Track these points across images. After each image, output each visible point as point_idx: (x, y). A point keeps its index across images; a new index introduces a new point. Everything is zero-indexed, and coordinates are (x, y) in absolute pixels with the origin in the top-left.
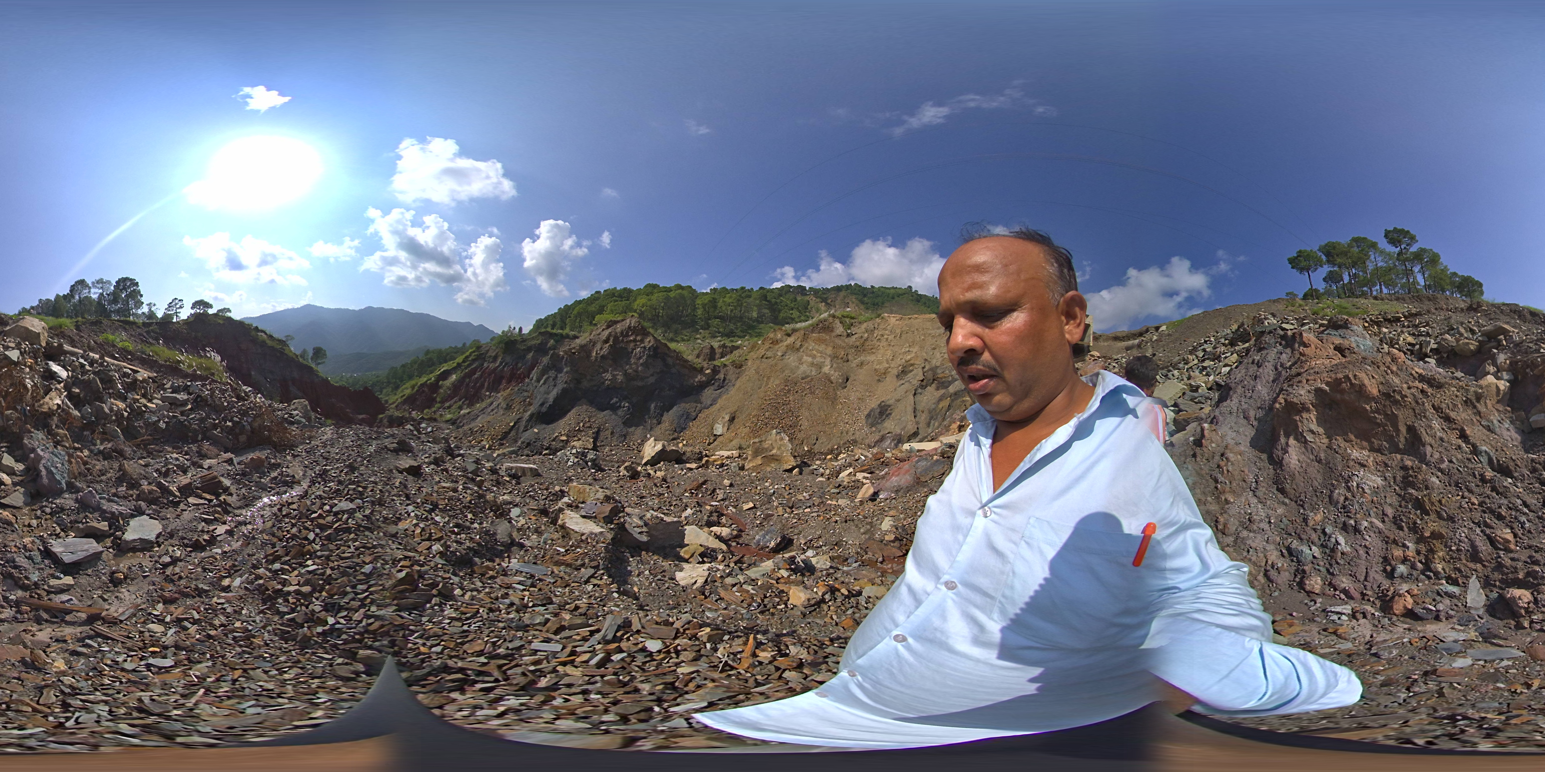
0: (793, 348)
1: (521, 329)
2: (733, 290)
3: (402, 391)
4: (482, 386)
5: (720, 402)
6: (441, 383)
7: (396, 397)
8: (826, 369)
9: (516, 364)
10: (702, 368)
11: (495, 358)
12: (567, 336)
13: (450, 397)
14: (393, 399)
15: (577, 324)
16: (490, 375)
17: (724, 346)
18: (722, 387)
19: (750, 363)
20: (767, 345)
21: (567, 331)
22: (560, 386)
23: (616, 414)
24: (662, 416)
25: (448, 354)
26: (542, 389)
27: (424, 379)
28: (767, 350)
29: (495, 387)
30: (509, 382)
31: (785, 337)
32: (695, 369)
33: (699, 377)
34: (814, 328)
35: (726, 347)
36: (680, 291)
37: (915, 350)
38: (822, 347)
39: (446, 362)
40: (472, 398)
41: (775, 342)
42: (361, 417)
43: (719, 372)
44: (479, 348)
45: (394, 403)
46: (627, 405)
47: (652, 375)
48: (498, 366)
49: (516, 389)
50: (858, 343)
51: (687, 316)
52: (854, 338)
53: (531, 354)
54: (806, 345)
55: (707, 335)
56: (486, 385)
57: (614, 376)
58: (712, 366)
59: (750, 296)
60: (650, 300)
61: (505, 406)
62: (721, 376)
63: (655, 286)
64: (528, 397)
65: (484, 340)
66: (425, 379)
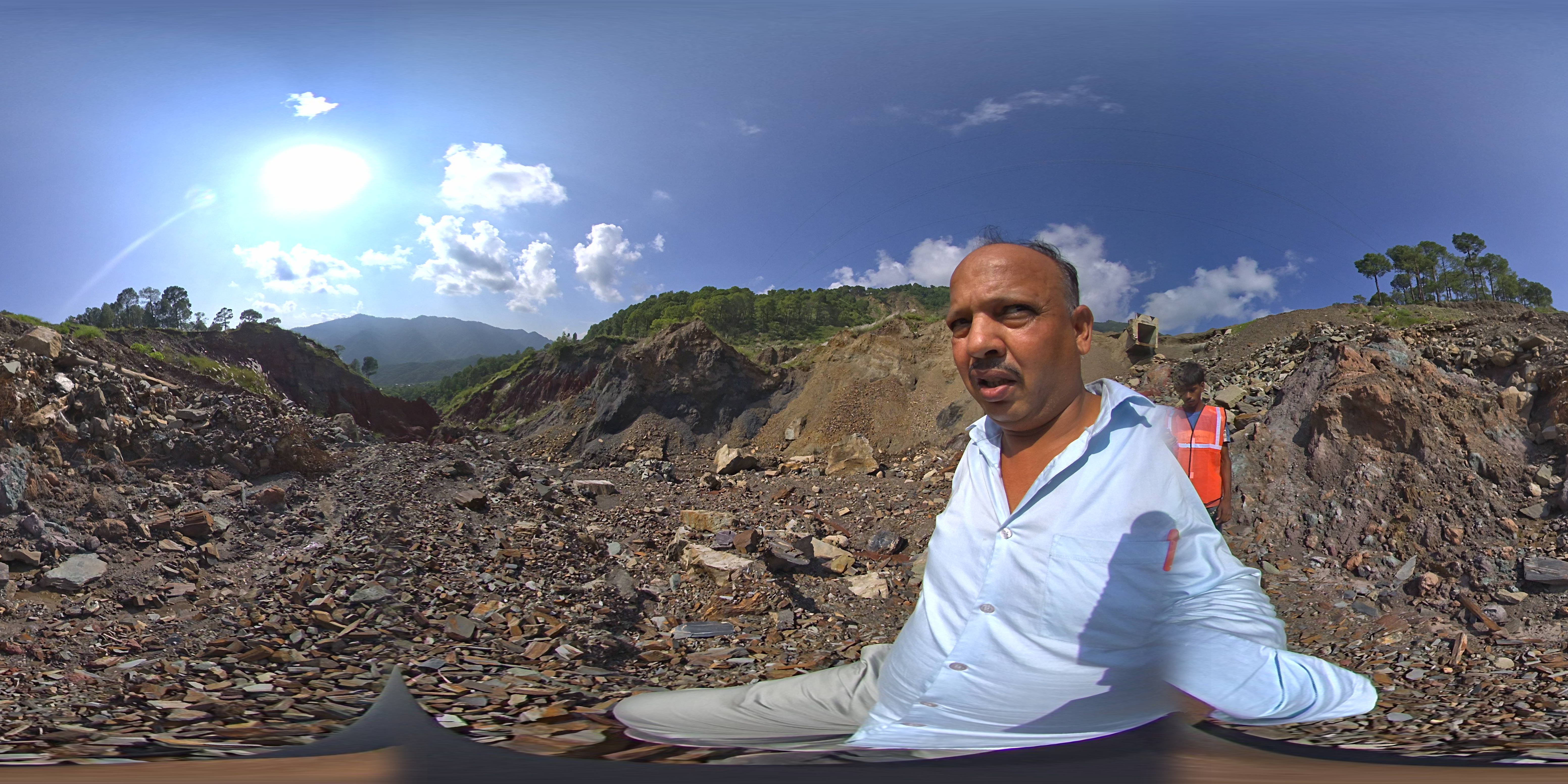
0: (860, 350)
1: (575, 335)
2: (790, 291)
3: (456, 401)
4: (539, 394)
5: (790, 407)
6: (495, 391)
7: (450, 407)
8: (895, 371)
9: (573, 371)
10: (770, 372)
11: (551, 365)
12: (625, 342)
13: (505, 407)
14: (446, 409)
15: (633, 329)
16: (546, 382)
17: (785, 349)
18: (791, 391)
19: (817, 366)
20: (834, 348)
21: (623, 336)
22: (625, 393)
23: (685, 421)
24: (731, 421)
25: (501, 363)
26: (606, 397)
27: (477, 388)
28: (834, 352)
29: (551, 396)
30: (566, 389)
31: (851, 339)
32: (763, 373)
33: (767, 381)
34: (881, 329)
35: (788, 350)
36: (737, 294)
38: (889, 349)
39: (499, 370)
40: (528, 407)
41: (842, 344)
42: (415, 428)
43: (786, 375)
44: (534, 355)
45: (447, 413)
46: (695, 411)
47: (720, 380)
48: (554, 374)
49: (577, 397)
50: (925, 345)
51: (745, 319)
52: (920, 340)
53: (588, 361)
54: (873, 347)
55: (767, 338)
56: (542, 392)
57: (681, 381)
58: (779, 370)
59: (808, 298)
60: (707, 303)
61: (566, 415)
62: (789, 379)
63: (712, 289)
64: (591, 405)
65: (539, 348)
66: (479, 388)
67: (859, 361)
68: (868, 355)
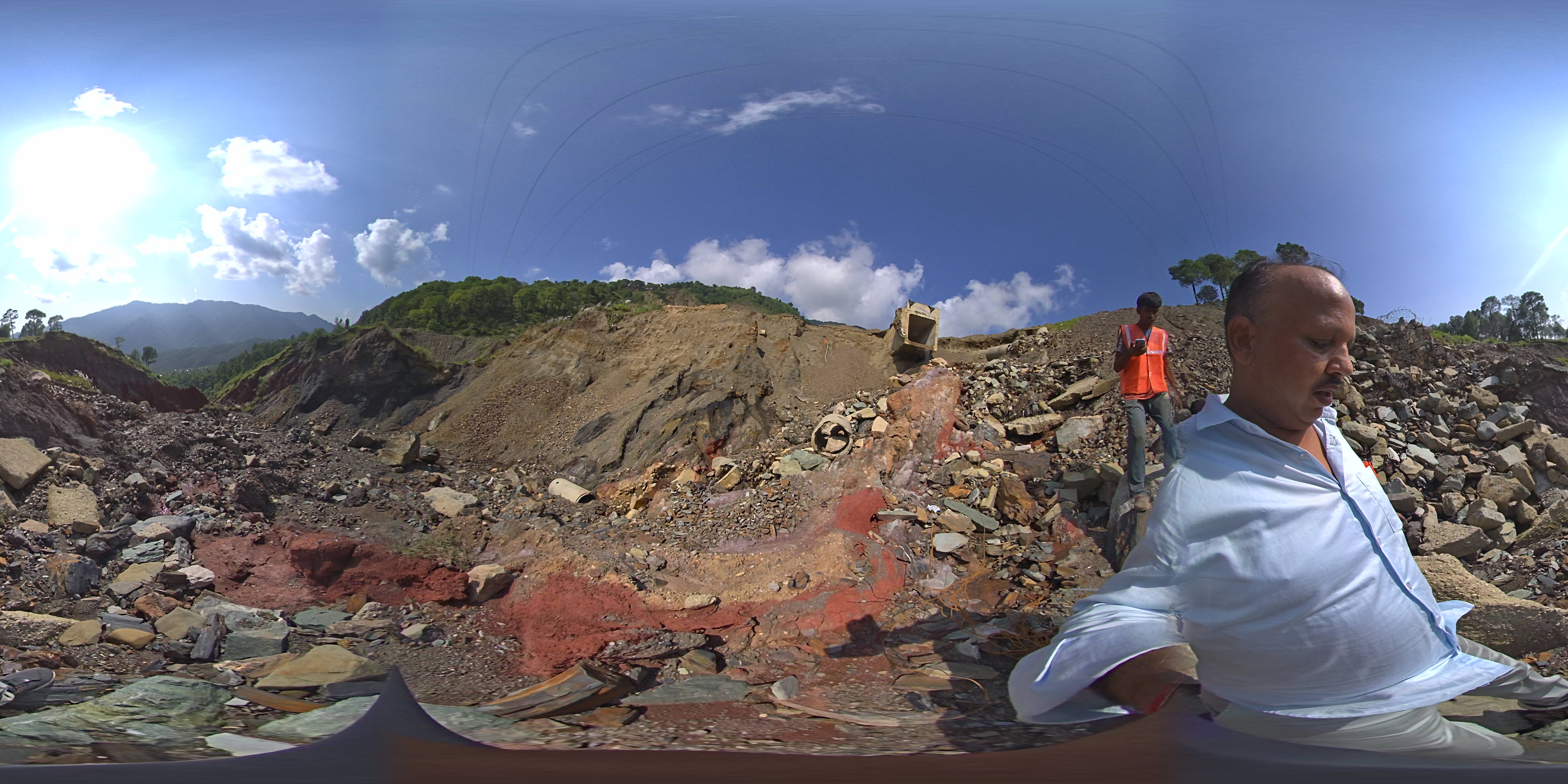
0: (543, 346)
1: (348, 321)
3: (227, 386)
6: (259, 378)
7: (222, 392)
8: (569, 370)
10: (441, 368)
11: (310, 354)
13: (268, 391)
14: (219, 393)
18: (458, 386)
19: (494, 362)
20: (519, 343)
27: (246, 375)
28: (518, 348)
31: (540, 334)
32: (435, 369)
33: (436, 377)
34: (575, 322)
36: (502, 284)
37: (685, 347)
38: (575, 344)
39: (267, 357)
44: (297, 344)
45: (219, 397)
46: (365, 399)
47: (391, 375)
48: (310, 362)
50: (620, 339)
52: (617, 333)
54: (559, 342)
57: (358, 376)
58: (451, 366)
62: (460, 375)
67: (538, 357)
68: (549, 351)
